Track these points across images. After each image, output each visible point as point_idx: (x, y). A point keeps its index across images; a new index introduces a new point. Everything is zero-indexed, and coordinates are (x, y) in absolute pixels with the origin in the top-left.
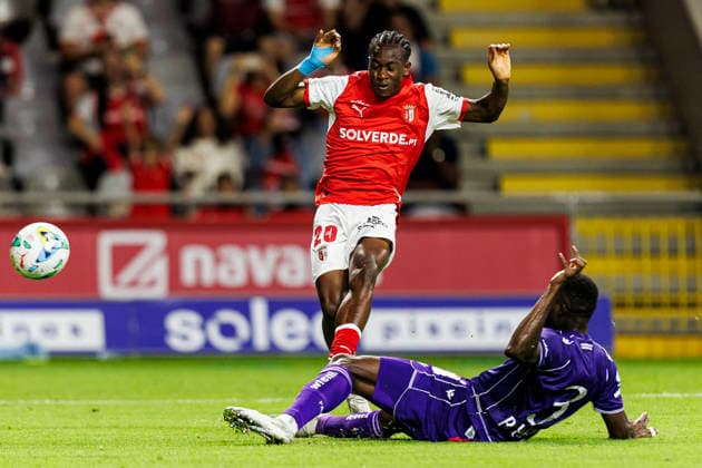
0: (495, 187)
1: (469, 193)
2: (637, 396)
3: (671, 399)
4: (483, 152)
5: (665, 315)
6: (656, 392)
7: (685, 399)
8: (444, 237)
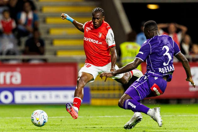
0: (55, 54)
1: (47, 56)
2: (98, 117)
3: (108, 118)
4: (52, 43)
5: (106, 93)
6: (103, 116)
7: (112, 118)
8: (40, 69)
